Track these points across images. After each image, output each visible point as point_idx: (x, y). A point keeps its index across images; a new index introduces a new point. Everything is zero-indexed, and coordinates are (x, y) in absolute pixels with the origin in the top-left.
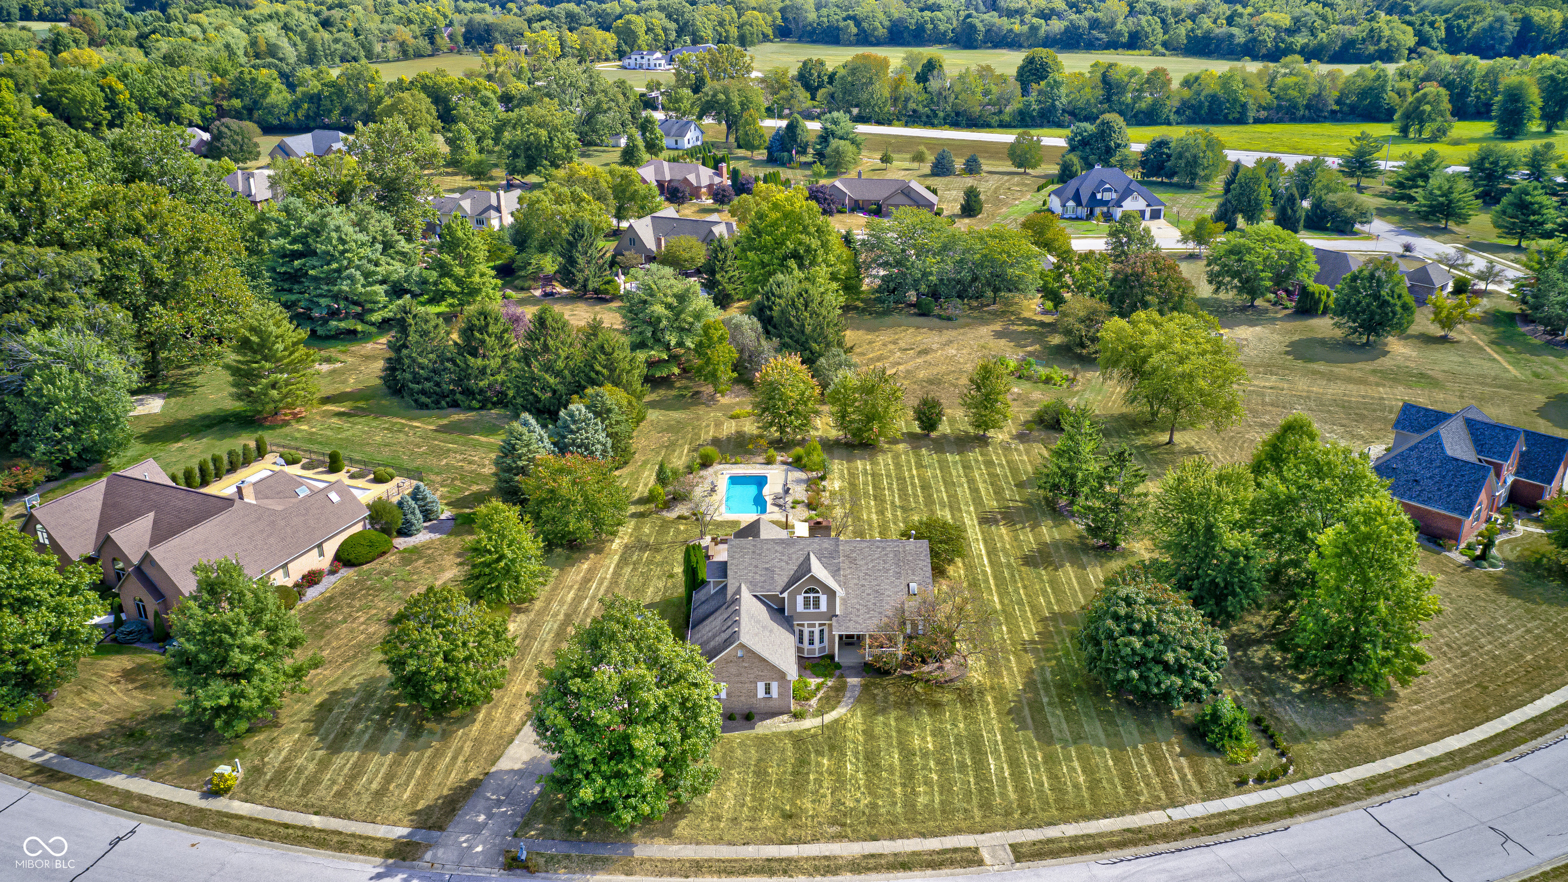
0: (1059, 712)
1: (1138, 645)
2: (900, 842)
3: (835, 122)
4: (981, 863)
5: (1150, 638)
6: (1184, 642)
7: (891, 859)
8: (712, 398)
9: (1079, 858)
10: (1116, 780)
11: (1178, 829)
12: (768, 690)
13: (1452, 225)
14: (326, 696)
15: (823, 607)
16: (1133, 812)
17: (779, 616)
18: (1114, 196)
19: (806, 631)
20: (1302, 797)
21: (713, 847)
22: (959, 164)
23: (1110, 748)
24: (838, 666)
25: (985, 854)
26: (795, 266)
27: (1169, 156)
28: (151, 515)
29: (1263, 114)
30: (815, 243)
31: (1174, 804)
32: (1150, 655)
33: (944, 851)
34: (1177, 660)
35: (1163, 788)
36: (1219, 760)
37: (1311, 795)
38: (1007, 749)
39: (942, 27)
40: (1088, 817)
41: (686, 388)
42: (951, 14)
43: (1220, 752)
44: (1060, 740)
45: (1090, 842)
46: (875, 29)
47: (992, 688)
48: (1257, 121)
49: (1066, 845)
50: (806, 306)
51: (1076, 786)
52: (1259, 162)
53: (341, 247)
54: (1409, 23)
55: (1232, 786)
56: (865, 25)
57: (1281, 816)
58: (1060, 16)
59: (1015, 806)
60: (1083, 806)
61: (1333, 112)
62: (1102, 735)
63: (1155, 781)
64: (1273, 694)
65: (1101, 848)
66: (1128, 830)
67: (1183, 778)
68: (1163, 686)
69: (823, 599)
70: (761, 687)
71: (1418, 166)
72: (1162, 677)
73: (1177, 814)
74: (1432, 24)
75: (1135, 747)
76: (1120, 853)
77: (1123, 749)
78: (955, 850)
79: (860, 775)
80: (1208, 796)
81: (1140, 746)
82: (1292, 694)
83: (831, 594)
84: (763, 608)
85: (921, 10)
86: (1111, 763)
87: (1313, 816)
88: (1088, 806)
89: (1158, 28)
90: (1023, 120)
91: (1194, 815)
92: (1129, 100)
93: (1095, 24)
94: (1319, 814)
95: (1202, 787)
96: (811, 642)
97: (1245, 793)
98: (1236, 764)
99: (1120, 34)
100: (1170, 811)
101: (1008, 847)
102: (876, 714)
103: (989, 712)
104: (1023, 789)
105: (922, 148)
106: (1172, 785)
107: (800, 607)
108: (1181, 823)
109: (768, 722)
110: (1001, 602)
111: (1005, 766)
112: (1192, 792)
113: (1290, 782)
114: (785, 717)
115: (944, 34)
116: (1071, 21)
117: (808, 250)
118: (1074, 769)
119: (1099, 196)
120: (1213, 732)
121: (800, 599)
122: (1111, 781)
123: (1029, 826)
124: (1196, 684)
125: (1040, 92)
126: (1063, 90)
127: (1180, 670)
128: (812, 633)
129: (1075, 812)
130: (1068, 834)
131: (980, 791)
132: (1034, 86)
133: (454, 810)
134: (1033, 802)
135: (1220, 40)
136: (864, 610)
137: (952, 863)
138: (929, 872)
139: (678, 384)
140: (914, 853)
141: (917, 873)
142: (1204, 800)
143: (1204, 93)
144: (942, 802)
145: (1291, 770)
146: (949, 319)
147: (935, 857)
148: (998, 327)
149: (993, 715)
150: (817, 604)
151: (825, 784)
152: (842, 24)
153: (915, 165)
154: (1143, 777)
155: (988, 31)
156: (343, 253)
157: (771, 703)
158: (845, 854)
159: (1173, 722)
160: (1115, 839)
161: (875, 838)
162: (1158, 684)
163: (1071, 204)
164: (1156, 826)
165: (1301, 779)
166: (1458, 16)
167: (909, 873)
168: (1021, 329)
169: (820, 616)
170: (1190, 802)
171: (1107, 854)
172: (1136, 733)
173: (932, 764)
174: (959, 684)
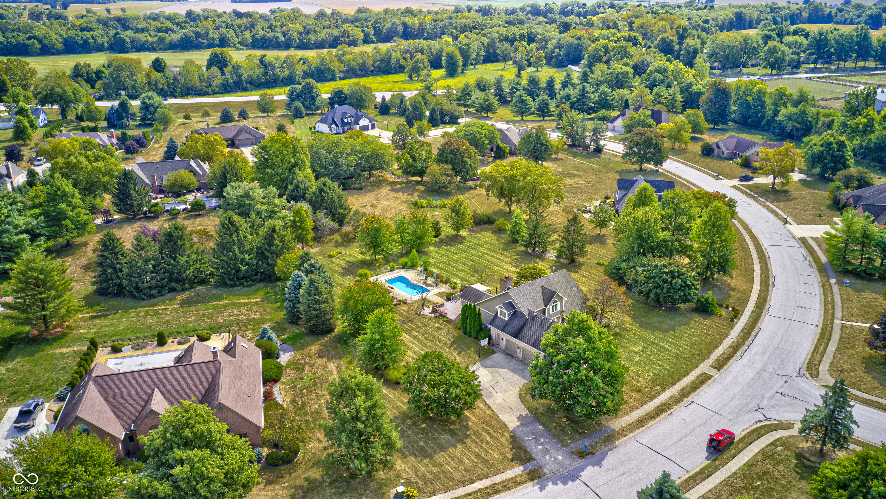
2: (682, 381)
3: (150, 98)
4: (712, 376)
9: (731, 361)
10: (703, 334)
11: (740, 341)
13: (490, 115)
15: (559, 308)
16: (722, 342)
18: (352, 119)
22: (236, 115)
27: (345, 98)
28: (156, 390)
29: (342, 75)
31: (727, 334)
33: (698, 378)
35: (717, 331)
36: (716, 317)
38: (661, 339)
39: (100, 41)
43: (714, 314)
45: (727, 355)
46: (54, 44)
47: (623, 322)
48: (341, 79)
49: (723, 359)
52: (393, 96)
54: (358, 27)
55: (731, 322)
56: (45, 42)
59: (692, 355)
61: (372, 71)
65: (732, 356)
67: (716, 326)
69: (559, 304)
71: (464, 90)
73: (732, 337)
74: (367, 27)
78: (700, 376)
81: (691, 322)
83: (562, 300)
87: (760, 322)
90: (225, 89)
93: (198, 34)
97: (737, 323)
99: (214, 39)
100: (729, 337)
104: (686, 349)
105: (207, 109)
106: (718, 329)
107: (551, 312)
108: (737, 339)
111: (669, 344)
113: (741, 315)
115: (102, 45)
119: (345, 120)
121: (551, 308)
122: (702, 336)
126: (243, 70)
129: (709, 349)
130: (718, 356)
131: (676, 355)
132: (225, 69)
134: (695, 351)
135: (270, 40)
140: (691, 383)
141: (701, 388)
143: (313, 66)
146: (361, 189)
148: (388, 188)
152: (28, 42)
153: (204, 119)
155: (133, 41)
158: (674, 393)
160: (730, 351)
163: (333, 126)
164: (733, 343)
165: (742, 313)
166: (376, 23)
168: (399, 187)
169: (558, 313)
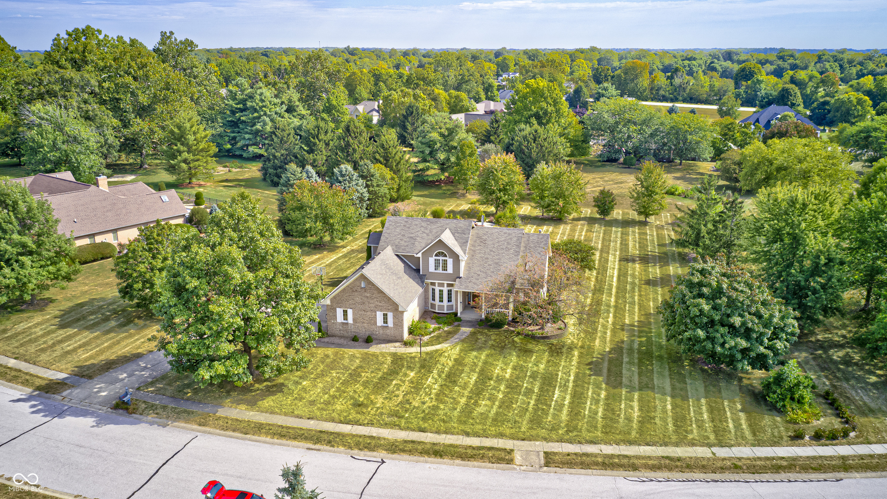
0: (635, 369)
1: (706, 308)
2: (444, 436)
3: (605, 89)
4: (510, 461)
5: (718, 301)
6: (753, 310)
7: (428, 446)
8: (463, 195)
9: (609, 472)
10: (670, 420)
11: (719, 464)
12: (385, 321)
14: (87, 300)
15: (450, 270)
16: (677, 445)
17: (414, 273)
19: (437, 289)
20: (862, 457)
21: (283, 417)
23: (673, 397)
24: (459, 320)
25: (518, 457)
26: (535, 122)
27: (829, 111)
30: (550, 109)
31: (721, 445)
32: (717, 318)
33: (480, 448)
34: (744, 324)
35: (714, 431)
36: (778, 419)
37: (872, 456)
38: (576, 386)
40: (631, 443)
41: (448, 190)
42: (701, 62)
43: (781, 411)
44: (627, 387)
45: (625, 461)
47: (582, 347)
49: (600, 460)
50: (535, 140)
51: (629, 419)
53: (261, 104)
55: (785, 438)
57: (834, 469)
58: (771, 63)
59: (563, 425)
60: (629, 434)
62: (668, 388)
63: (708, 425)
64: (847, 380)
65: (635, 468)
66: (667, 458)
67: (738, 426)
68: (727, 346)
69: (450, 262)
70: (380, 316)
72: (728, 339)
73: (722, 452)
75: (698, 400)
76: (652, 474)
77: (685, 398)
78: (491, 449)
79: (436, 386)
80: (760, 443)
81: (703, 401)
82: (868, 383)
83: (456, 258)
84: (401, 265)
85: (683, 60)
86: (669, 407)
87: (870, 474)
88: (634, 434)
89: (838, 70)
91: (739, 455)
92: (809, 92)
94: (879, 473)
95: (754, 434)
96: (441, 301)
97: (799, 446)
98: (796, 423)
100: (715, 449)
101: (542, 455)
102: (473, 350)
103: (571, 361)
104: (578, 414)
105: (662, 108)
106: (726, 430)
107: (432, 269)
108: (724, 459)
109: (383, 345)
110: (616, 302)
111: (568, 397)
112: (743, 438)
113: (849, 444)
114: (397, 344)
116: (778, 65)
117: (546, 113)
118: (632, 408)
120: (775, 392)
121: (432, 261)
122: (664, 420)
123: (570, 442)
124: (762, 349)
125: (747, 87)
126: (763, 86)
127: (747, 333)
128: (441, 291)
129: (618, 437)
130: (604, 452)
131: (536, 410)
132: (744, 83)
133: (109, 368)
134: (583, 425)
136: (484, 275)
137: (483, 457)
138: (458, 461)
139: (444, 188)
140: (451, 446)
141: (446, 460)
142: (754, 445)
144: (497, 414)
145: (852, 434)
147: (469, 451)
148: (678, 175)
149: (574, 363)
150: (445, 268)
151: (403, 388)
154: (697, 421)
156: (261, 108)
157: (388, 332)
158: (390, 437)
159: (741, 388)
160: (650, 462)
161: (422, 430)
162: (723, 345)
163: (752, 127)
164: (697, 458)
165: (862, 443)
167: (439, 460)
168: (695, 177)
169: (448, 277)
170: (739, 445)
171: (637, 473)
172: (702, 390)
173: (502, 387)
174: (555, 341)
